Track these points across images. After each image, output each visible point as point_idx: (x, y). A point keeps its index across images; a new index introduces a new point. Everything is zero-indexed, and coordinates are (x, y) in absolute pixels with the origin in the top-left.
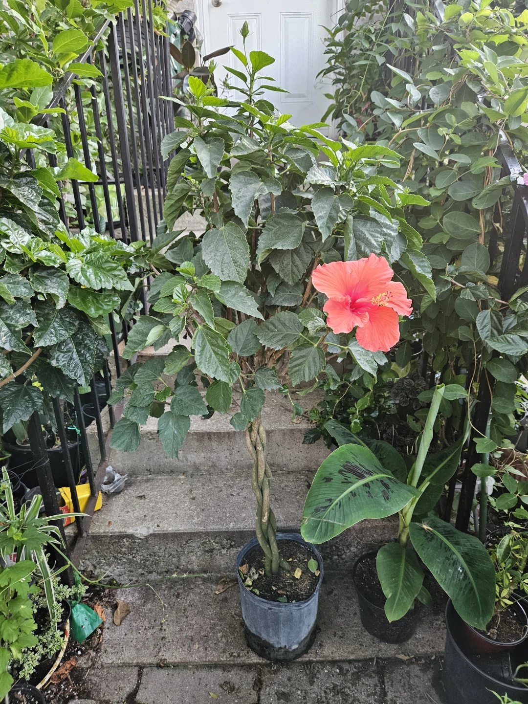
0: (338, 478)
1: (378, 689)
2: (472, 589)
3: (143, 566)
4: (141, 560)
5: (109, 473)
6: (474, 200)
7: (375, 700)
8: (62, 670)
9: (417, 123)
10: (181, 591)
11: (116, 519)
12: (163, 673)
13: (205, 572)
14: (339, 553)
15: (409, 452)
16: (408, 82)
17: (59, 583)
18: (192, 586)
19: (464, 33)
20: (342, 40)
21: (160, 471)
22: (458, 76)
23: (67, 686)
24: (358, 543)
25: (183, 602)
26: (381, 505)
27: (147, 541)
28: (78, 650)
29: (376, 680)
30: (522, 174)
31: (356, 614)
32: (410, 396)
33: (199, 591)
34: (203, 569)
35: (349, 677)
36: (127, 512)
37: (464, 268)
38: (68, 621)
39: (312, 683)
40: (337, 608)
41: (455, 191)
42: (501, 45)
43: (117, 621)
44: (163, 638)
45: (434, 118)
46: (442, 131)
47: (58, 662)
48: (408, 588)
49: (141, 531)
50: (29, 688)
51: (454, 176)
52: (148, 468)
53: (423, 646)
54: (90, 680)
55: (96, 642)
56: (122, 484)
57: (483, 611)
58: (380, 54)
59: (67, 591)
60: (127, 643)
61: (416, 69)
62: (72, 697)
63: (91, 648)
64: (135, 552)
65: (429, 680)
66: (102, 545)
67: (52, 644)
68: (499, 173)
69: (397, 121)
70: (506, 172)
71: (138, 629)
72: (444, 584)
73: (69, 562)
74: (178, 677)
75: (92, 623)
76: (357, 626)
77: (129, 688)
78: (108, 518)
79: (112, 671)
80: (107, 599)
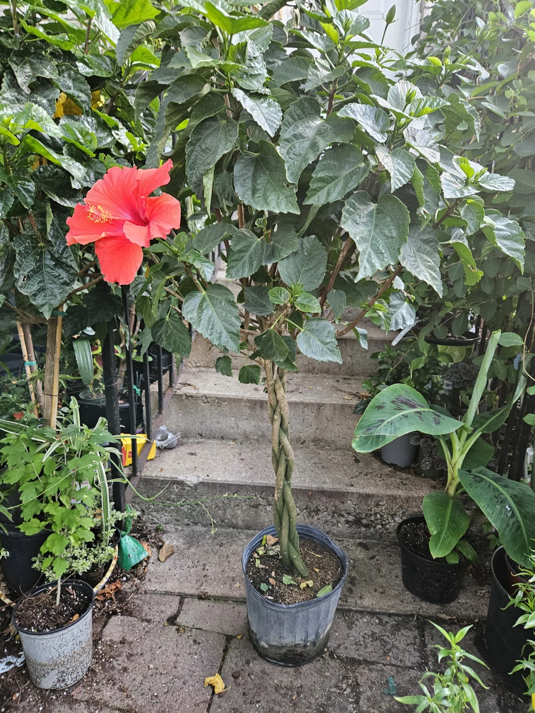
0: (389, 406)
1: (417, 640)
2: (519, 527)
3: (189, 516)
4: (188, 510)
5: (163, 432)
7: (414, 649)
8: (107, 589)
10: (224, 542)
11: (167, 467)
12: (204, 604)
14: (384, 523)
17: (114, 507)
18: (235, 539)
21: (212, 437)
24: (403, 513)
25: (225, 551)
26: (432, 427)
27: (196, 490)
28: (123, 576)
29: (416, 633)
31: (397, 576)
32: (464, 378)
33: (242, 543)
34: (246, 525)
35: (389, 628)
36: (179, 464)
37: (525, 215)
38: (117, 544)
39: (350, 628)
40: (379, 570)
41: (520, 149)
43: (162, 558)
44: (205, 576)
45: (501, 88)
47: (105, 580)
48: (453, 529)
49: (192, 479)
52: (200, 433)
53: (466, 610)
54: (134, 602)
55: (141, 572)
56: (175, 442)
59: (119, 516)
60: (170, 576)
62: (115, 613)
63: (136, 576)
64: (183, 499)
65: (471, 639)
66: (153, 490)
67: (102, 555)
69: (466, 93)
71: (182, 567)
74: (218, 608)
75: (139, 555)
76: (398, 586)
77: (170, 611)
78: (161, 465)
79: (154, 597)
80: (153, 541)
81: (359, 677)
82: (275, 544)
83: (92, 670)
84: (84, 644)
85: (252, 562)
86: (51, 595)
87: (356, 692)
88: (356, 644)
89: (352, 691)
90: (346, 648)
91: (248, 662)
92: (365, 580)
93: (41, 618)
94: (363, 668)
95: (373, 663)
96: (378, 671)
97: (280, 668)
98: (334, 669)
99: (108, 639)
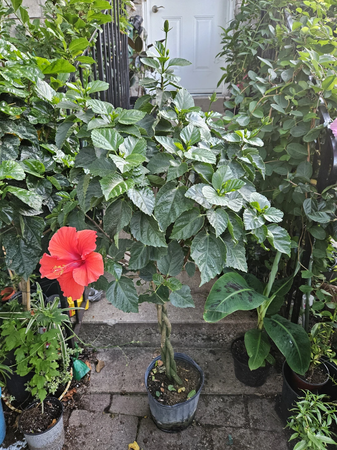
0: (223, 289)
1: (244, 410)
2: (297, 352)
3: (111, 342)
4: (111, 338)
5: (92, 290)
6: (305, 137)
7: (242, 416)
8: (68, 394)
9: (273, 92)
10: (133, 356)
11: (97, 314)
12: (124, 398)
13: (147, 346)
14: (224, 338)
15: (265, 281)
16: (270, 67)
17: (68, 347)
18: (139, 354)
19: (303, 39)
20: (232, 35)
22: (298, 65)
23: (71, 402)
24: (235, 332)
25: (134, 362)
26: (247, 304)
27: (114, 328)
28: (77, 384)
29: (243, 406)
30: (330, 123)
31: (232, 371)
33: (143, 356)
34: (145, 344)
35: (228, 404)
36: (103, 311)
37: (297, 175)
38: (72, 368)
39: (207, 406)
40: (222, 368)
41: (294, 132)
42: (324, 46)
43: (98, 371)
44: (124, 380)
45: (283, 90)
46: (287, 98)
47: (67, 390)
48: (262, 353)
49: (111, 322)
50: (54, 399)
51: (294, 123)
53: (270, 389)
54: (84, 400)
55: (87, 381)
56: (99, 296)
57: (303, 365)
58: (254, 48)
59: (72, 351)
60: (104, 382)
61: (276, 57)
62: (74, 408)
63: (84, 384)
64: (107, 333)
65: (273, 407)
66: (89, 329)
67: (65, 378)
68: (319, 121)
69: (262, 90)
70: (322, 121)
71: (110, 375)
72: (281, 349)
73: (74, 334)
74: (133, 400)
75: (84, 370)
76: (233, 377)
77: (105, 405)
78: (92, 314)
79: (96, 396)
80: (92, 359)
81: (213, 436)
82: (162, 366)
83: (66, 446)
84: (60, 434)
85: (150, 378)
86: (38, 407)
87: (211, 445)
88: (210, 416)
89: (209, 445)
90: (205, 418)
91: (151, 432)
92: (214, 375)
93: (34, 423)
94: (215, 430)
95: (219, 426)
96: (222, 431)
97: (169, 434)
98: (199, 432)
99: (72, 425)
